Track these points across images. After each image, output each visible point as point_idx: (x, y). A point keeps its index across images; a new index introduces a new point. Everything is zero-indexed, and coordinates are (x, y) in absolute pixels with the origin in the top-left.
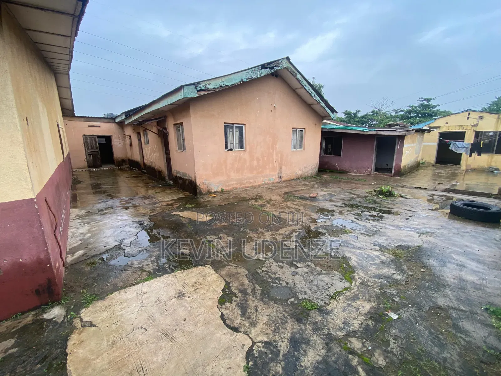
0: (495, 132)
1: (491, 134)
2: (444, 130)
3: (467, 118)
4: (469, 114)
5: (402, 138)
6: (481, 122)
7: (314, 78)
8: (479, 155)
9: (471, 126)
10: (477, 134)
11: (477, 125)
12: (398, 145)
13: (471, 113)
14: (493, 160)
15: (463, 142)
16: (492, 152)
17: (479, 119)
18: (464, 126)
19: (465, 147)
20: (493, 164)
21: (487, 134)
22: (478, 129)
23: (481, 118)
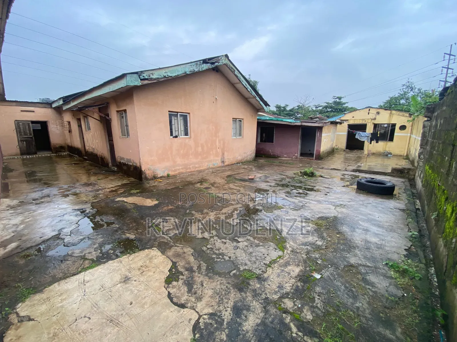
0: (388, 124)
1: (386, 126)
2: (351, 122)
3: (368, 113)
4: (369, 110)
5: (320, 129)
6: (378, 117)
7: (250, 75)
8: (377, 142)
9: (371, 120)
10: (375, 126)
11: (375, 119)
12: (318, 134)
13: (371, 109)
14: (387, 146)
15: (365, 132)
16: (387, 140)
17: (377, 114)
18: (366, 120)
19: (367, 136)
20: (387, 150)
21: (382, 125)
22: (376, 122)
23: (378, 113)
